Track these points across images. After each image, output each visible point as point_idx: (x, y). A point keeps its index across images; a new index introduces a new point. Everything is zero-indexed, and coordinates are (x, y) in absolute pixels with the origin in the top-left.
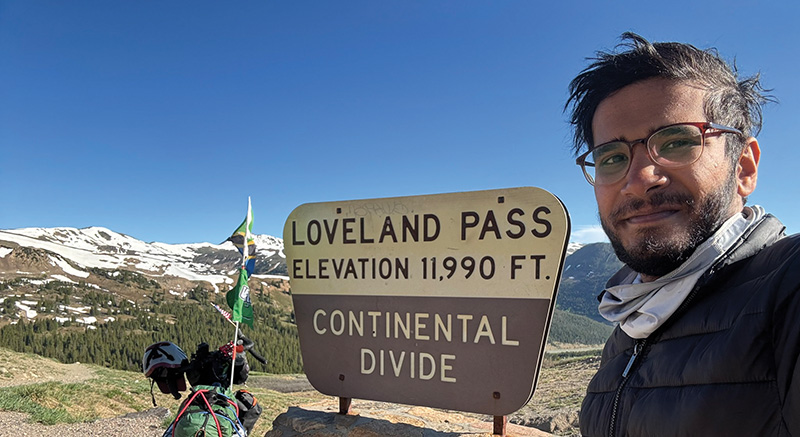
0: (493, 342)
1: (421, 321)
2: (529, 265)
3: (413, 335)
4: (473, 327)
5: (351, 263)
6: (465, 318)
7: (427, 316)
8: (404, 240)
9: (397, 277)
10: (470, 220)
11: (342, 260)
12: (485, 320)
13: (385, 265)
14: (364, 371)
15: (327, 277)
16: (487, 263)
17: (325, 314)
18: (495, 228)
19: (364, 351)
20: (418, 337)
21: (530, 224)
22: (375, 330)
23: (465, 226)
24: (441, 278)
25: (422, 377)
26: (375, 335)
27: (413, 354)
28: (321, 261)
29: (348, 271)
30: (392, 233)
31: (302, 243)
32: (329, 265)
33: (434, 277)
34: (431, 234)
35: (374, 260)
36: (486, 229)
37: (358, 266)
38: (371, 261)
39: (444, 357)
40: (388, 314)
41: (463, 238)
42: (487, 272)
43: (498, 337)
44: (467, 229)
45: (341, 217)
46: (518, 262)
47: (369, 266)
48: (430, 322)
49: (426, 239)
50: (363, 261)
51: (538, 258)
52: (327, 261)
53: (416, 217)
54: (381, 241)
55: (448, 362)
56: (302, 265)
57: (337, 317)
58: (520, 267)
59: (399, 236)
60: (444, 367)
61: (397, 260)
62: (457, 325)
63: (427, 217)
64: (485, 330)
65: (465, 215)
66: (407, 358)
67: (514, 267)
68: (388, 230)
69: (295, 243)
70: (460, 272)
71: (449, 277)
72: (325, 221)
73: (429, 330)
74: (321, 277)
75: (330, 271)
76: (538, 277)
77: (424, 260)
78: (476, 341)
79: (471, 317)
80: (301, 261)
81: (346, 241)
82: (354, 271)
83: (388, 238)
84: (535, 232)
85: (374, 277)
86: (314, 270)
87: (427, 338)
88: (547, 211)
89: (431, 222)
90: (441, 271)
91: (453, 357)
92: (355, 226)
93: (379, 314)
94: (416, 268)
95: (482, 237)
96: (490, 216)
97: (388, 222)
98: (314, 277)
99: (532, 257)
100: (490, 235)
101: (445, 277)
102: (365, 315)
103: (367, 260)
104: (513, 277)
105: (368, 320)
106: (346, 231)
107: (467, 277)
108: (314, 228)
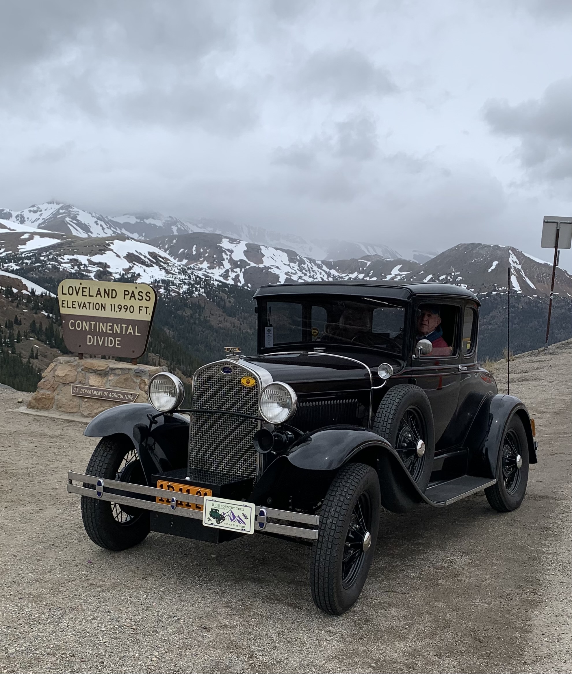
0: (133, 334)
1: (110, 326)
2: (144, 309)
3: (106, 331)
4: (127, 329)
5: (84, 303)
6: (124, 326)
7: (111, 324)
8: (105, 297)
9: (102, 310)
10: (127, 293)
11: (81, 302)
12: (130, 327)
13: (97, 305)
14: (88, 344)
15: (75, 308)
16: (132, 308)
17: (74, 322)
18: (134, 297)
19: (88, 336)
20: (108, 332)
21: (145, 297)
22: (93, 328)
23: (125, 295)
24: (117, 312)
25: (109, 345)
26: (93, 330)
27: (106, 338)
28: (73, 302)
29: (83, 306)
30: (100, 294)
31: (66, 294)
32: (76, 304)
33: (114, 311)
34: (114, 296)
35: (93, 303)
36: (131, 296)
37: (87, 305)
38: (92, 303)
39: (117, 339)
40: (98, 323)
41: (124, 298)
42: (132, 311)
43: (134, 332)
44: (126, 296)
45: (81, 286)
46: (141, 308)
47: (91, 305)
48: (112, 327)
49: (112, 297)
50: (89, 303)
51: (147, 308)
52: (75, 302)
53: (109, 290)
54: (96, 296)
55: (118, 341)
56: (65, 303)
57: (79, 323)
58: (141, 310)
59: (103, 295)
60: (117, 342)
61: (102, 304)
62: (122, 328)
63: (112, 290)
64: (130, 330)
65: (125, 291)
66: (104, 339)
67: (140, 310)
68: (99, 293)
69: (63, 294)
70: (123, 310)
71: (120, 311)
72: (75, 287)
73: (112, 329)
74: (73, 308)
75: (76, 306)
76: (146, 314)
77: (111, 305)
78: (128, 333)
79: (126, 325)
80: (65, 301)
81: (83, 295)
82: (85, 307)
83: (99, 296)
84: (146, 299)
85: (93, 309)
86: (70, 305)
87: (111, 332)
88: (150, 293)
89: (114, 292)
90: (117, 309)
91: (120, 339)
92: (87, 290)
93: (95, 323)
94: (108, 307)
95: (130, 299)
96: (133, 292)
97: (99, 290)
98: (70, 307)
99: (145, 307)
100: (133, 298)
101: (118, 311)
102: (90, 323)
103: (91, 303)
104: (139, 313)
105: (90, 325)
106: (83, 291)
107: (125, 312)
108: (71, 289)
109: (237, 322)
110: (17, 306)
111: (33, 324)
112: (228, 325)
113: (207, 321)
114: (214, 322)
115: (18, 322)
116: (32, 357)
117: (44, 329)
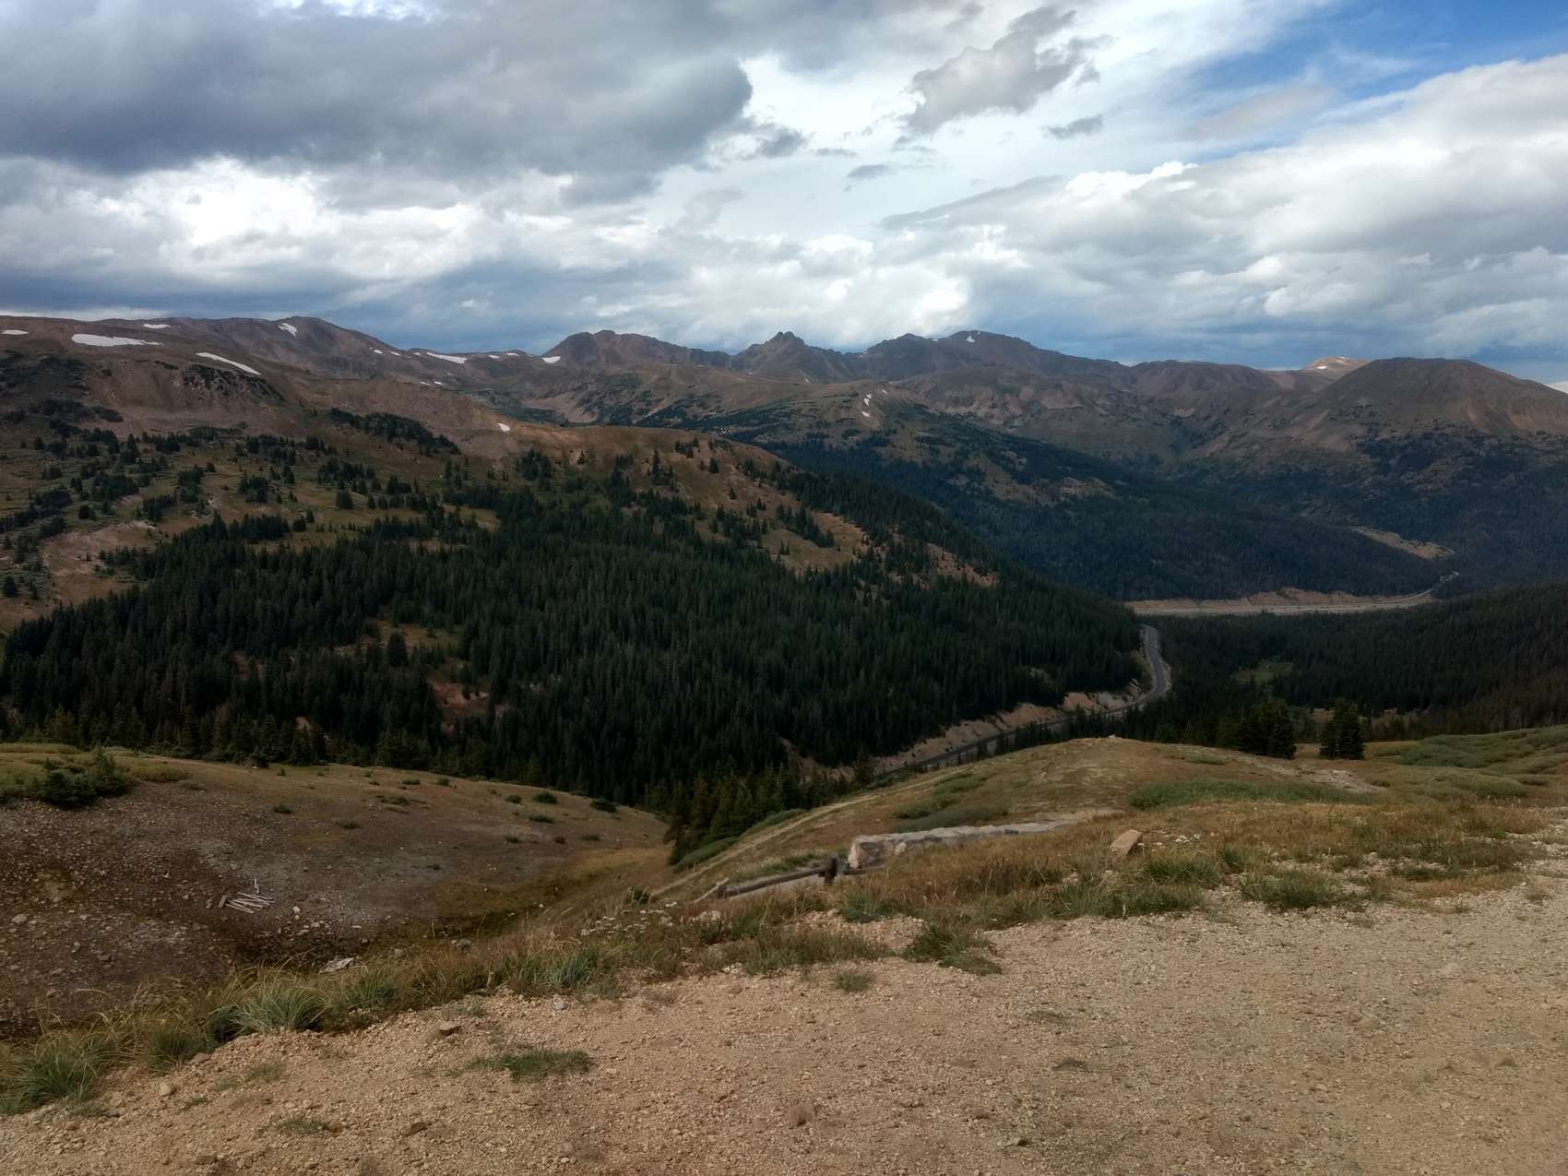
109: (1031, 491)
110: (760, 486)
111: (780, 509)
112: (1019, 496)
113: (989, 492)
114: (1000, 492)
115: (762, 507)
116: (782, 552)
117: (794, 514)
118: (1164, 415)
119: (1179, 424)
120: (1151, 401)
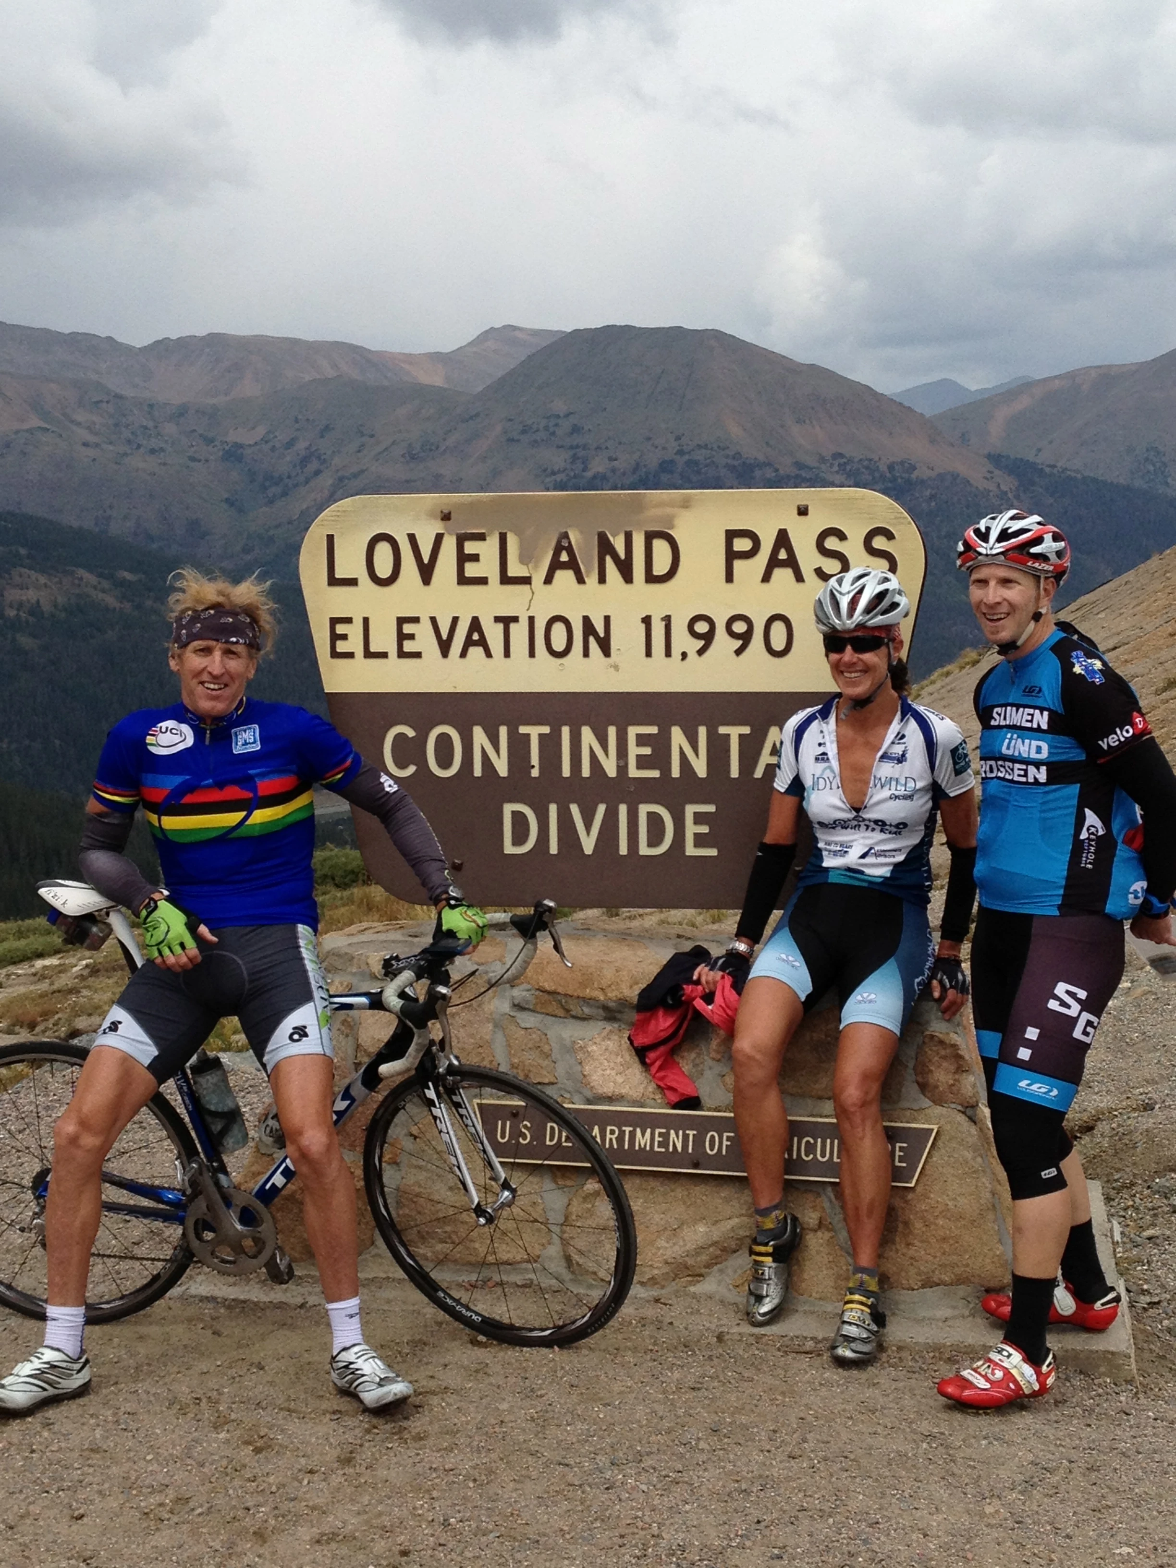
1: (642, 740)
3: (622, 769)
4: (751, 748)
5: (475, 625)
6: (734, 732)
7: (653, 730)
9: (586, 654)
10: (742, 545)
11: (455, 620)
13: (559, 630)
14: (509, 849)
15: (418, 655)
16: (778, 629)
17: (411, 733)
18: (792, 563)
19: (508, 809)
21: (859, 558)
22: (535, 760)
23: (731, 556)
24: (684, 655)
25: (644, 850)
26: (535, 773)
27: (623, 809)
28: (401, 621)
29: (469, 643)
30: (573, 565)
31: (353, 582)
32: (422, 630)
33: (668, 654)
34: (661, 566)
35: (531, 620)
36: (773, 563)
37: (494, 634)
38: (524, 623)
39: (690, 810)
40: (566, 731)
41: (729, 578)
42: (778, 645)
44: (738, 564)
45: (451, 531)
47: (519, 632)
48: (660, 744)
49: (651, 578)
50: (506, 621)
52: (416, 620)
53: (628, 536)
54: (548, 580)
55: (699, 818)
56: (354, 632)
57: (444, 742)
59: (590, 572)
60: (691, 829)
61: (587, 621)
62: (719, 745)
63: (650, 537)
65: (731, 535)
66: (611, 818)
68: (564, 559)
69: (333, 581)
70: (723, 643)
71: (701, 652)
72: (412, 538)
73: (658, 758)
74: (402, 654)
75: (424, 643)
77: (647, 621)
78: (758, 775)
79: (746, 730)
80: (349, 620)
81: (463, 580)
82: (483, 643)
83: (564, 577)
85: (532, 654)
86: (384, 639)
87: (655, 774)
88: (890, 536)
89: (661, 548)
90: (682, 641)
91: (711, 808)
92: (486, 549)
93: (546, 730)
94: (627, 637)
95: (766, 579)
96: (783, 539)
97: (564, 544)
98: (384, 655)
100: (783, 575)
101: (692, 654)
102: (513, 733)
103: (515, 619)
105: (518, 746)
106: (463, 558)
107: (739, 652)
108: (383, 551)
118: (209, 441)
119: (240, 459)
120: (182, 412)
